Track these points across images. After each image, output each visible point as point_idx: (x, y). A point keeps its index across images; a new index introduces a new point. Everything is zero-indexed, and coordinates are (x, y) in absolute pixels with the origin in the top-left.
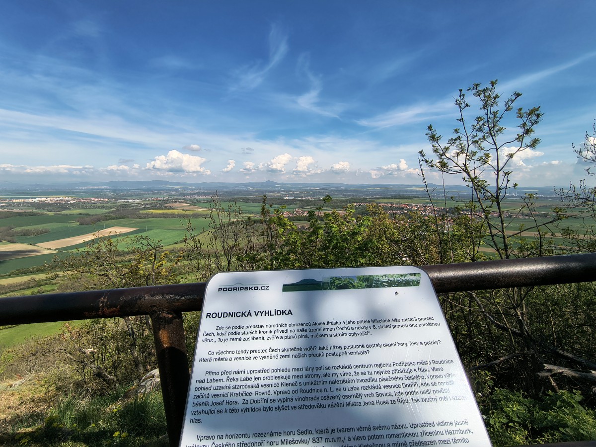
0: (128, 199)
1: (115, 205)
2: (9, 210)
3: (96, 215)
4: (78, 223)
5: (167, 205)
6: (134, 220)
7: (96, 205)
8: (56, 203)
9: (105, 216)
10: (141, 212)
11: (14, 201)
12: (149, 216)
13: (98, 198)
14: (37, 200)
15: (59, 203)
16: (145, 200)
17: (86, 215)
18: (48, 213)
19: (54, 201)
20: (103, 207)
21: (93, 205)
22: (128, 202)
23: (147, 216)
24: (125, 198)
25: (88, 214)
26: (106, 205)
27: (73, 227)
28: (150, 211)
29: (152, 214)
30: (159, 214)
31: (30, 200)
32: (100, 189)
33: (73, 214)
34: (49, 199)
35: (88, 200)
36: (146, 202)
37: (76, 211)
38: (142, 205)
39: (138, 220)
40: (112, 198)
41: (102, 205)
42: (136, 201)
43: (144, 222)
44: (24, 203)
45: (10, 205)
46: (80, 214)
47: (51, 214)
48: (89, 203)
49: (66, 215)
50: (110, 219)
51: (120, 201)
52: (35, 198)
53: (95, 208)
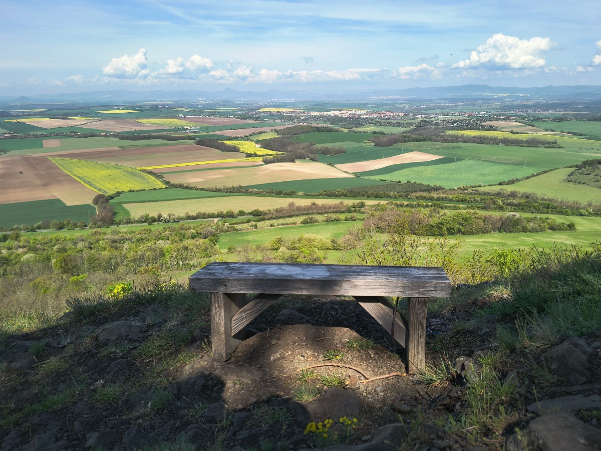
0: (429, 115)
1: (413, 121)
2: (308, 125)
3: (391, 134)
4: (373, 144)
5: (484, 124)
6: (438, 144)
7: (390, 121)
8: (350, 118)
9: (403, 136)
10: (448, 132)
11: (312, 114)
12: (459, 139)
13: (394, 112)
14: (331, 113)
15: (353, 118)
16: (453, 115)
17: (381, 134)
18: (343, 129)
19: (347, 115)
20: (398, 125)
21: (388, 121)
22: (430, 118)
23: (456, 139)
24: (425, 112)
25: (382, 133)
26: (402, 122)
27: (369, 148)
28: (460, 133)
29: (462, 136)
30: (474, 137)
31: (325, 114)
32: (394, 100)
33: (367, 132)
34: (342, 112)
35: (382, 115)
36: (454, 118)
37: (370, 129)
38: (448, 122)
39: (445, 145)
40: (409, 112)
41: (399, 121)
42: (440, 117)
43: (453, 148)
44: (320, 116)
45: (309, 118)
46: (374, 132)
47: (346, 130)
48: (383, 119)
49: (360, 132)
50: (409, 141)
51: (420, 117)
52: (329, 111)
53: (390, 124)
